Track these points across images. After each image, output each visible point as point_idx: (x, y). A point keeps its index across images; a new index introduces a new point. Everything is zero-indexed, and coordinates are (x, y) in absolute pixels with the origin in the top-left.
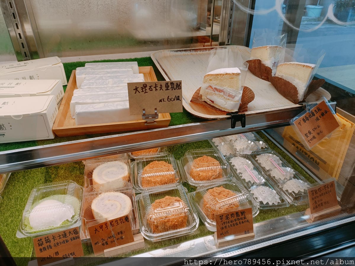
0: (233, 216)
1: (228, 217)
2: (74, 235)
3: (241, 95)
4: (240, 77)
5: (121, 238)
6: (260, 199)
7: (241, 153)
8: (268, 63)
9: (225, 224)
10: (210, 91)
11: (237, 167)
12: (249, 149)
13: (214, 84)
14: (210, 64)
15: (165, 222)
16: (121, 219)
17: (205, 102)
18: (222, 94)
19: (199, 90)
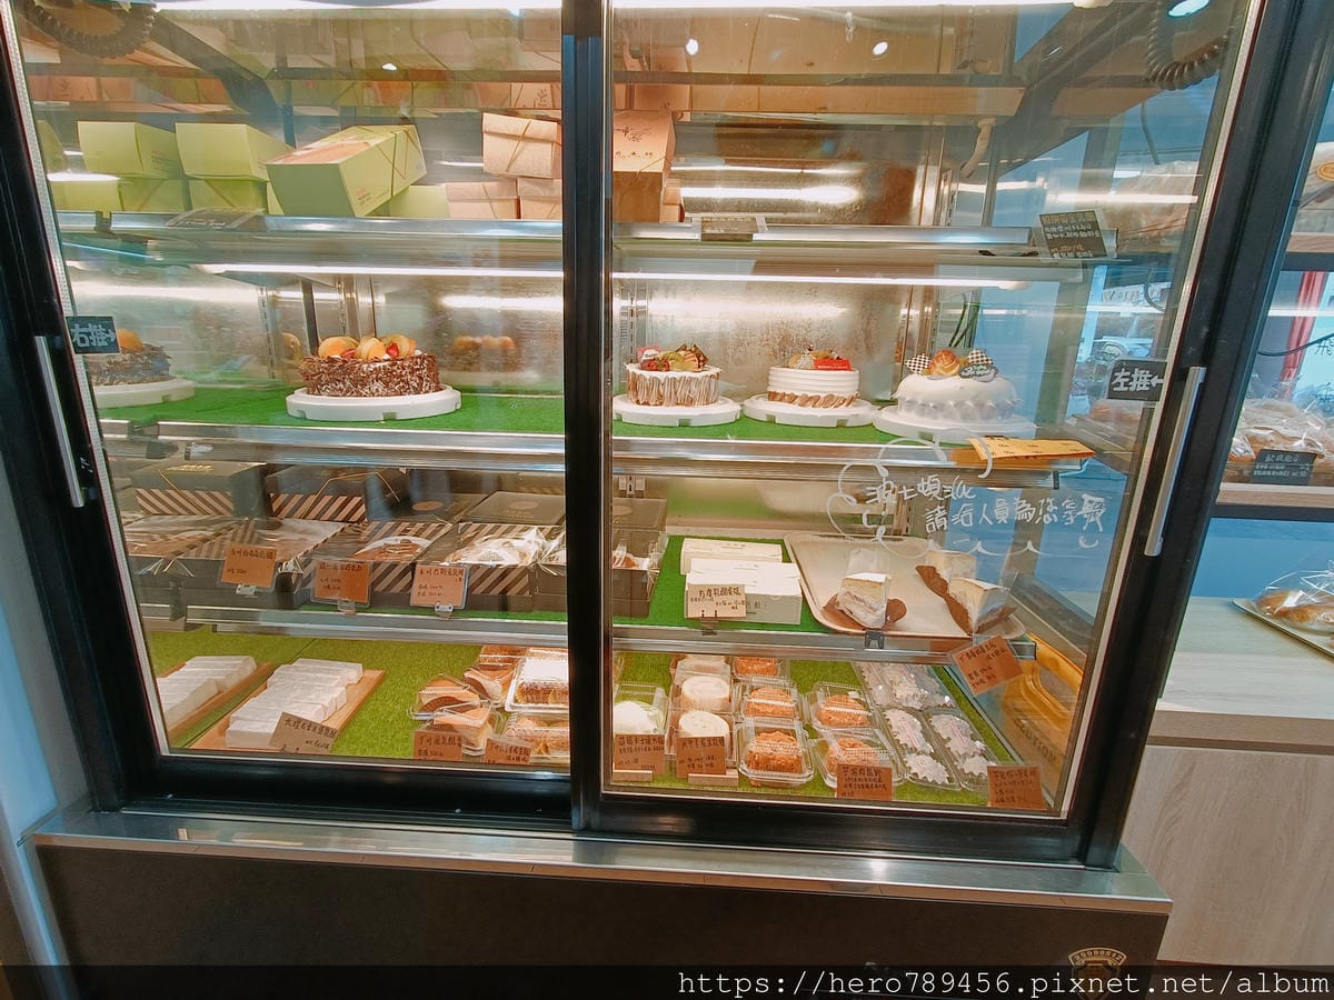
0: (863, 773)
2: (658, 745)
3: (884, 609)
4: (883, 587)
6: (914, 770)
7: (904, 704)
8: (944, 574)
9: (851, 781)
10: (848, 598)
11: (892, 722)
12: (917, 699)
13: (853, 589)
14: (851, 565)
15: (770, 759)
16: (714, 739)
17: (842, 611)
18: (862, 604)
19: (834, 598)
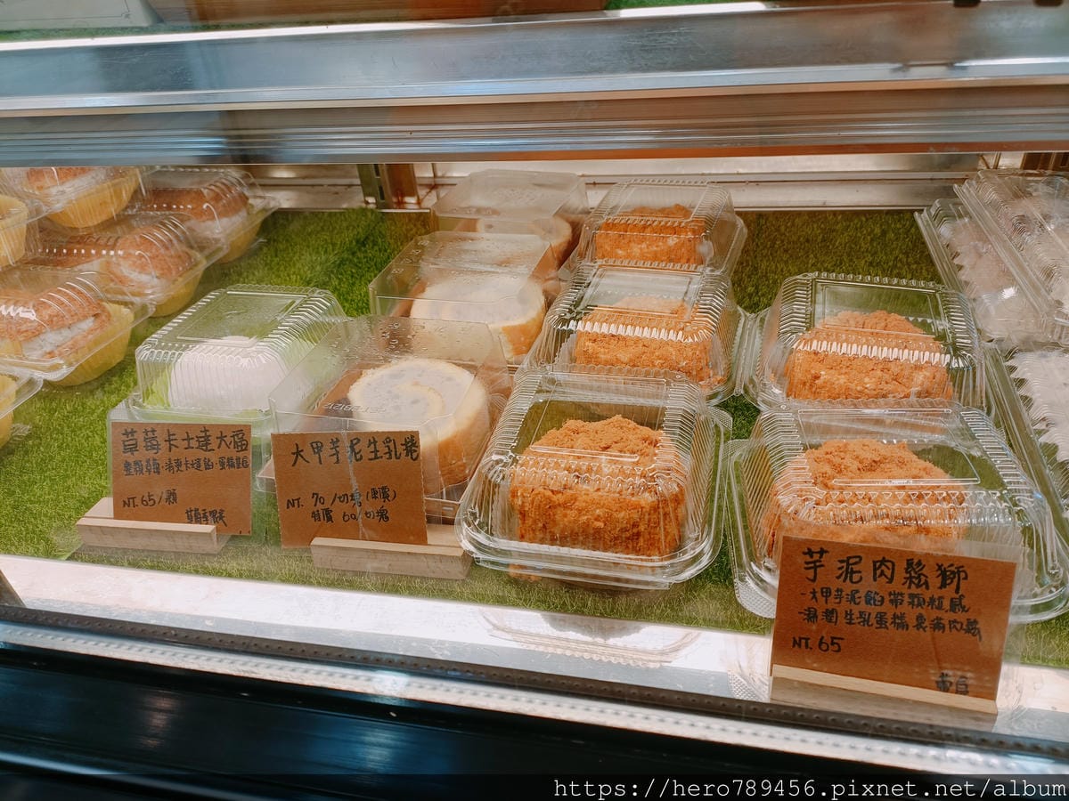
0: (888, 573)
1: (856, 568)
2: (232, 453)
5: (382, 516)
9: (831, 598)
